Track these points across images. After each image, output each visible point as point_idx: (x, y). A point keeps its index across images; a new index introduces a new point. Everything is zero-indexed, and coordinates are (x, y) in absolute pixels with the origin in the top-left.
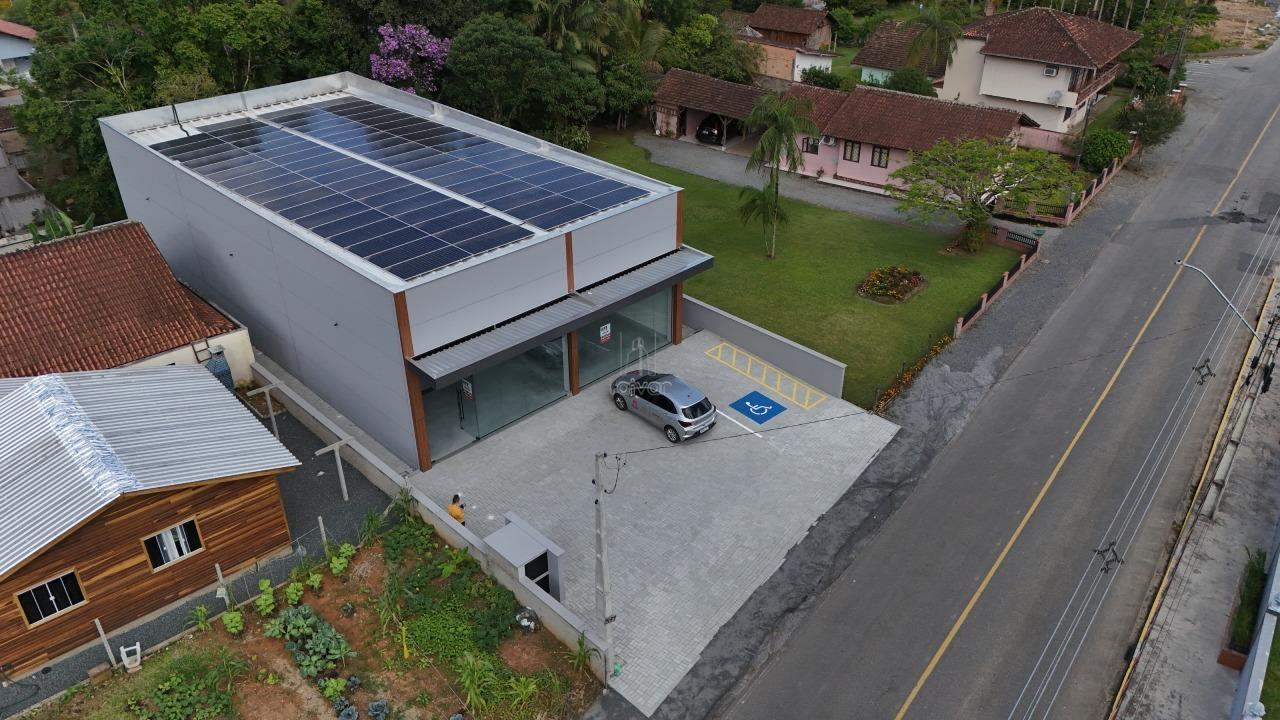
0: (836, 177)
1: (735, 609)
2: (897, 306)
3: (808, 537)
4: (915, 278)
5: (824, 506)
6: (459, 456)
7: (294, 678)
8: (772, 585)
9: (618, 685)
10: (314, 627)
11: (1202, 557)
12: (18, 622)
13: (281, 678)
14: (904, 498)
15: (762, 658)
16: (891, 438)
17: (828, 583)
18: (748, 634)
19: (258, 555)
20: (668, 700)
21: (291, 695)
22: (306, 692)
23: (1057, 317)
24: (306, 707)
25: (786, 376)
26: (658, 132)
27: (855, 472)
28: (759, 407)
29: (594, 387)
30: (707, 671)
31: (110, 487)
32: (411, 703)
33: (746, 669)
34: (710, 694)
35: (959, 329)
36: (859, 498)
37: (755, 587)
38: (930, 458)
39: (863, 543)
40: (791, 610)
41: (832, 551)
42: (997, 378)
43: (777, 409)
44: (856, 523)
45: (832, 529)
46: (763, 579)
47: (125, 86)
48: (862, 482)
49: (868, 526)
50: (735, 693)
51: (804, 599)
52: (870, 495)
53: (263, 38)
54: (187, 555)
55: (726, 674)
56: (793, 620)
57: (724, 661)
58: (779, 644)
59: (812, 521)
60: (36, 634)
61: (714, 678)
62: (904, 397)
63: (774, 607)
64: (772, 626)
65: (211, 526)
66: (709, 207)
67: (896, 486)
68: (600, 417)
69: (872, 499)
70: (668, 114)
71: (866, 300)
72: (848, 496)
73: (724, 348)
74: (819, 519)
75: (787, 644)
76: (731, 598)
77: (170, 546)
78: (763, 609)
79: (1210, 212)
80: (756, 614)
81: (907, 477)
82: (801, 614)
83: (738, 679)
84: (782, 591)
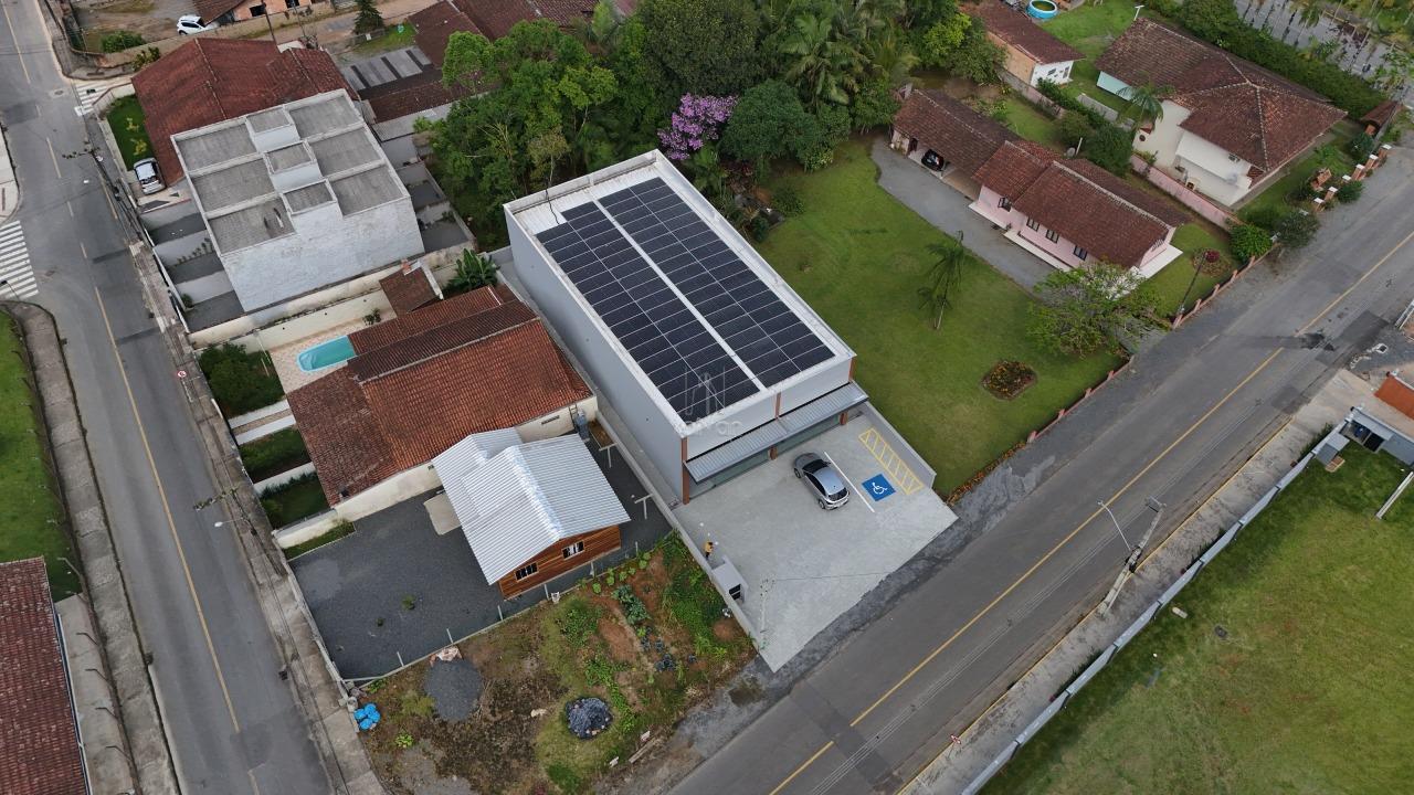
0: (1019, 234)
1: (827, 624)
2: (1004, 402)
3: (878, 587)
4: (1027, 375)
5: (893, 568)
6: (704, 496)
7: (623, 621)
8: (850, 614)
9: (764, 654)
10: (632, 599)
11: (1081, 640)
12: (513, 580)
13: (617, 620)
14: (939, 570)
15: (833, 653)
16: (949, 525)
17: (879, 618)
18: (829, 639)
19: (605, 551)
20: (785, 667)
21: (622, 628)
22: (628, 629)
23: (1109, 432)
24: (629, 636)
25: (904, 465)
26: (892, 146)
27: (918, 547)
28: (879, 487)
29: (784, 455)
30: (805, 655)
31: (555, 535)
32: (672, 644)
33: (823, 658)
34: (803, 667)
35: (1032, 438)
36: (914, 566)
37: (840, 613)
38: (967, 543)
39: (905, 596)
40: (855, 630)
41: (887, 598)
42: (1038, 485)
43: (891, 491)
44: (906, 582)
45: (893, 583)
46: (846, 609)
47: (506, 137)
48: (920, 556)
49: (913, 586)
50: (816, 668)
51: (863, 625)
52: (921, 565)
53: (599, 99)
54: (578, 553)
55: (813, 659)
56: (855, 635)
57: (815, 651)
58: (843, 647)
59: (883, 577)
60: (520, 584)
61: (807, 659)
62: (972, 491)
63: (846, 627)
64: (842, 637)
65: (588, 543)
66: (909, 255)
67: (939, 561)
68: (784, 480)
69: (921, 567)
70: (904, 136)
71: (986, 392)
72: (908, 565)
73: (872, 433)
74: (888, 576)
75: (847, 648)
76: (828, 616)
77: (572, 551)
78: (841, 627)
79: (1297, 331)
80: (837, 629)
81: (948, 555)
82: (859, 633)
83: (819, 661)
84: (853, 618)
